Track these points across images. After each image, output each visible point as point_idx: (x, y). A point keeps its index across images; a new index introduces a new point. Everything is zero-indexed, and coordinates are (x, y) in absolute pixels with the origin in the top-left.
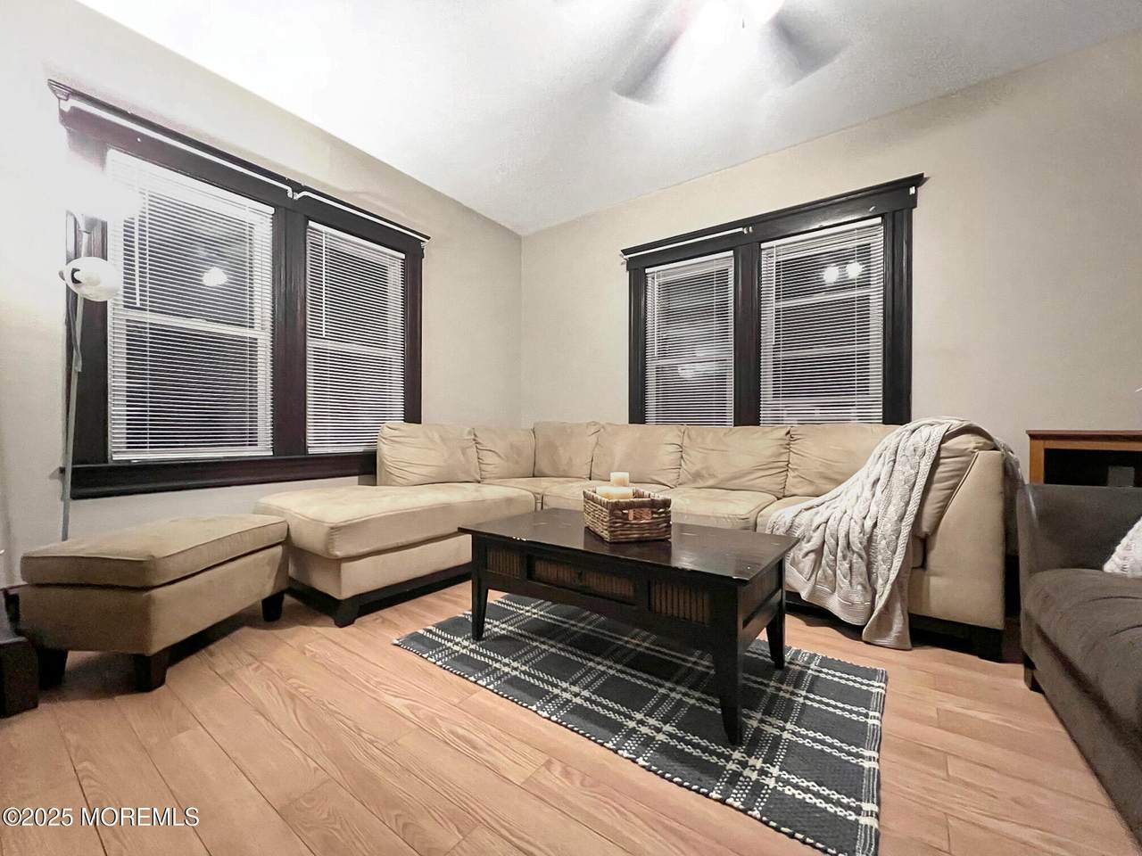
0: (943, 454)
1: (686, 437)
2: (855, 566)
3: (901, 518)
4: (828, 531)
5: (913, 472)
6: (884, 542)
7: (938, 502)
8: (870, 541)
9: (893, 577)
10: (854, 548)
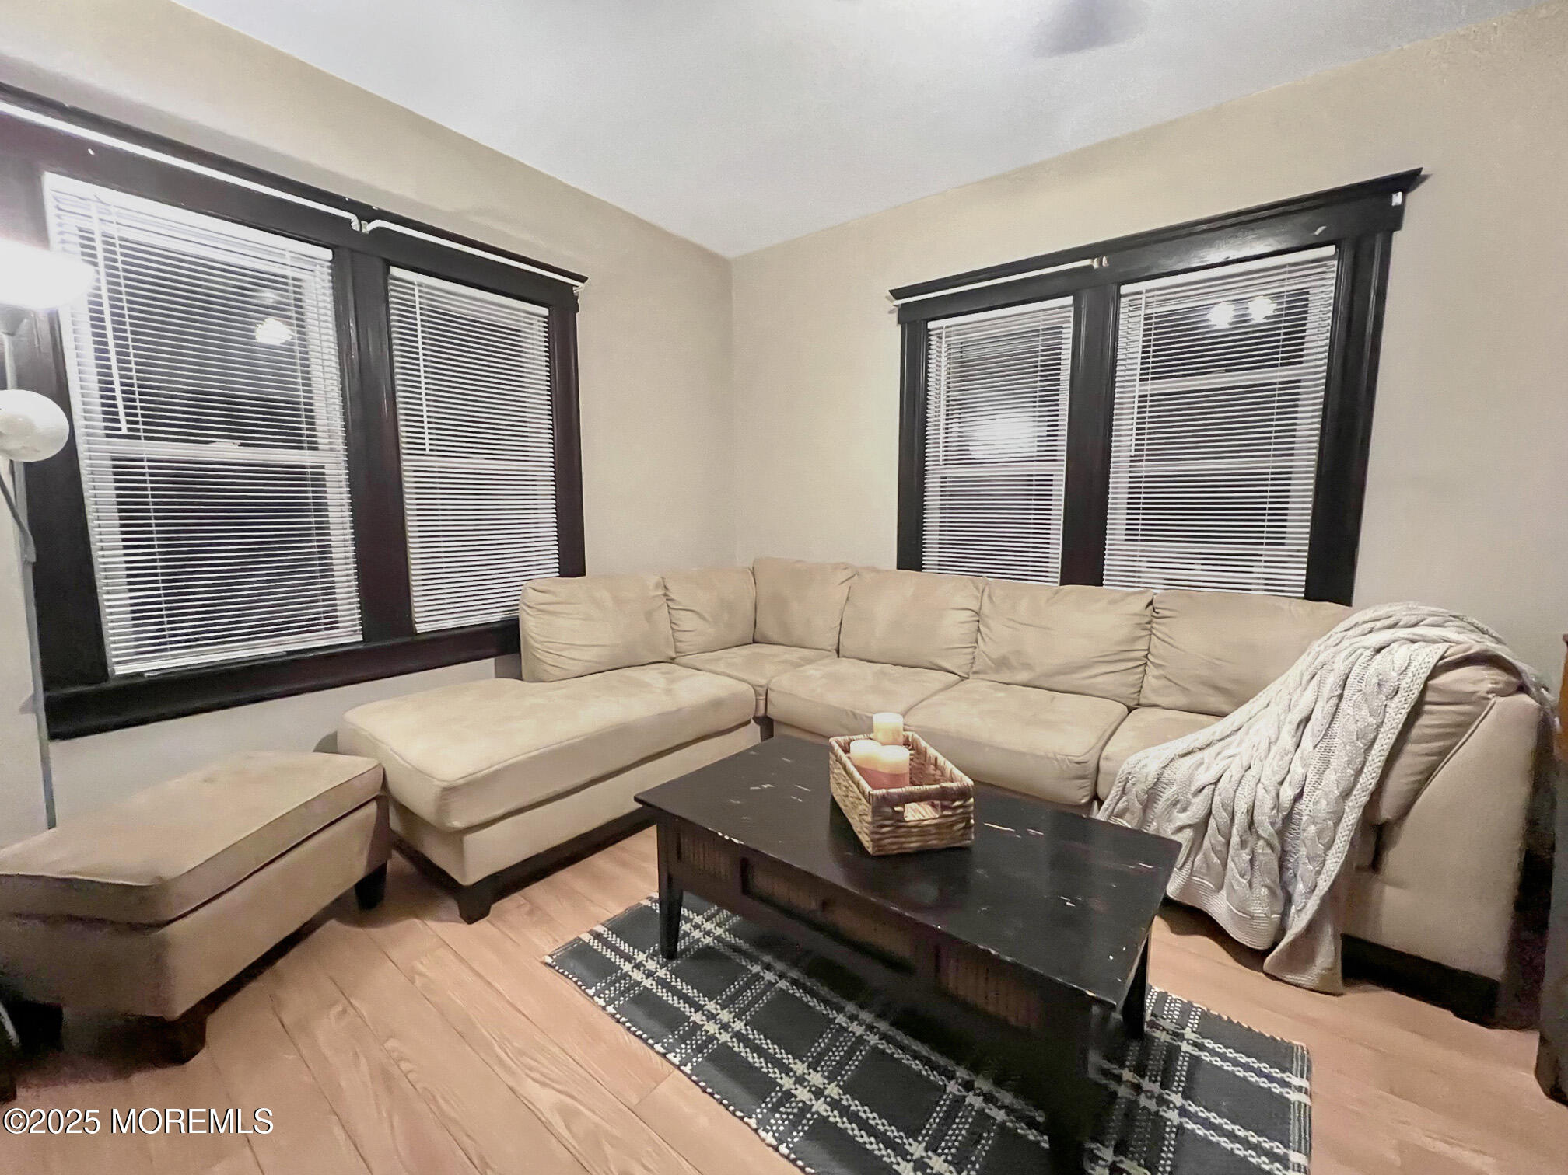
0: (1430, 696)
1: (985, 597)
2: (1260, 859)
3: (1346, 794)
4: (1217, 799)
5: (1373, 721)
6: (1312, 829)
7: (1412, 774)
8: (1287, 821)
9: (1324, 886)
10: (1261, 832)
